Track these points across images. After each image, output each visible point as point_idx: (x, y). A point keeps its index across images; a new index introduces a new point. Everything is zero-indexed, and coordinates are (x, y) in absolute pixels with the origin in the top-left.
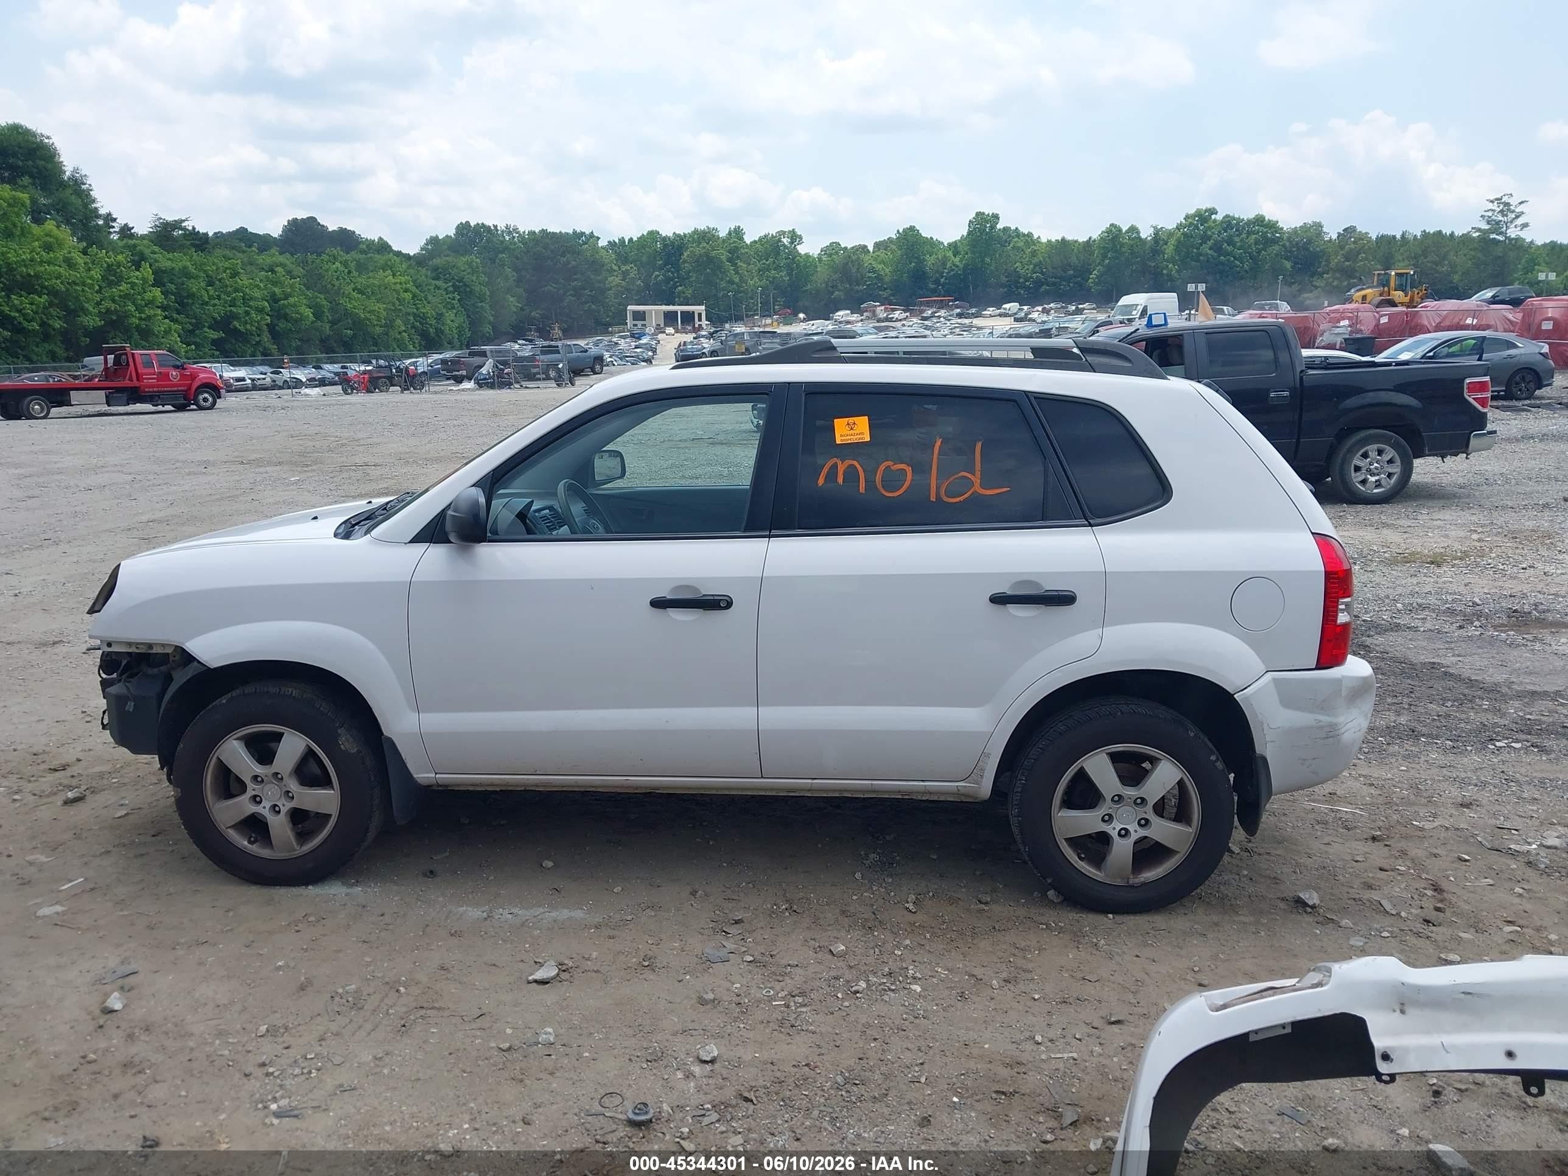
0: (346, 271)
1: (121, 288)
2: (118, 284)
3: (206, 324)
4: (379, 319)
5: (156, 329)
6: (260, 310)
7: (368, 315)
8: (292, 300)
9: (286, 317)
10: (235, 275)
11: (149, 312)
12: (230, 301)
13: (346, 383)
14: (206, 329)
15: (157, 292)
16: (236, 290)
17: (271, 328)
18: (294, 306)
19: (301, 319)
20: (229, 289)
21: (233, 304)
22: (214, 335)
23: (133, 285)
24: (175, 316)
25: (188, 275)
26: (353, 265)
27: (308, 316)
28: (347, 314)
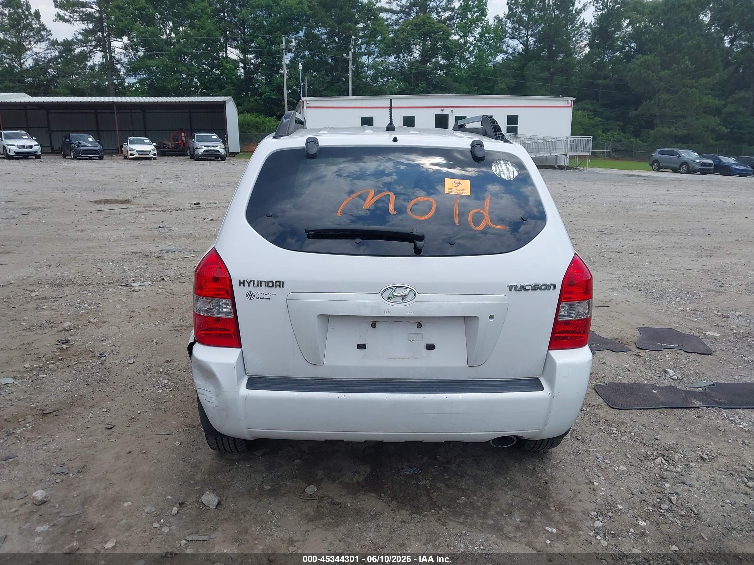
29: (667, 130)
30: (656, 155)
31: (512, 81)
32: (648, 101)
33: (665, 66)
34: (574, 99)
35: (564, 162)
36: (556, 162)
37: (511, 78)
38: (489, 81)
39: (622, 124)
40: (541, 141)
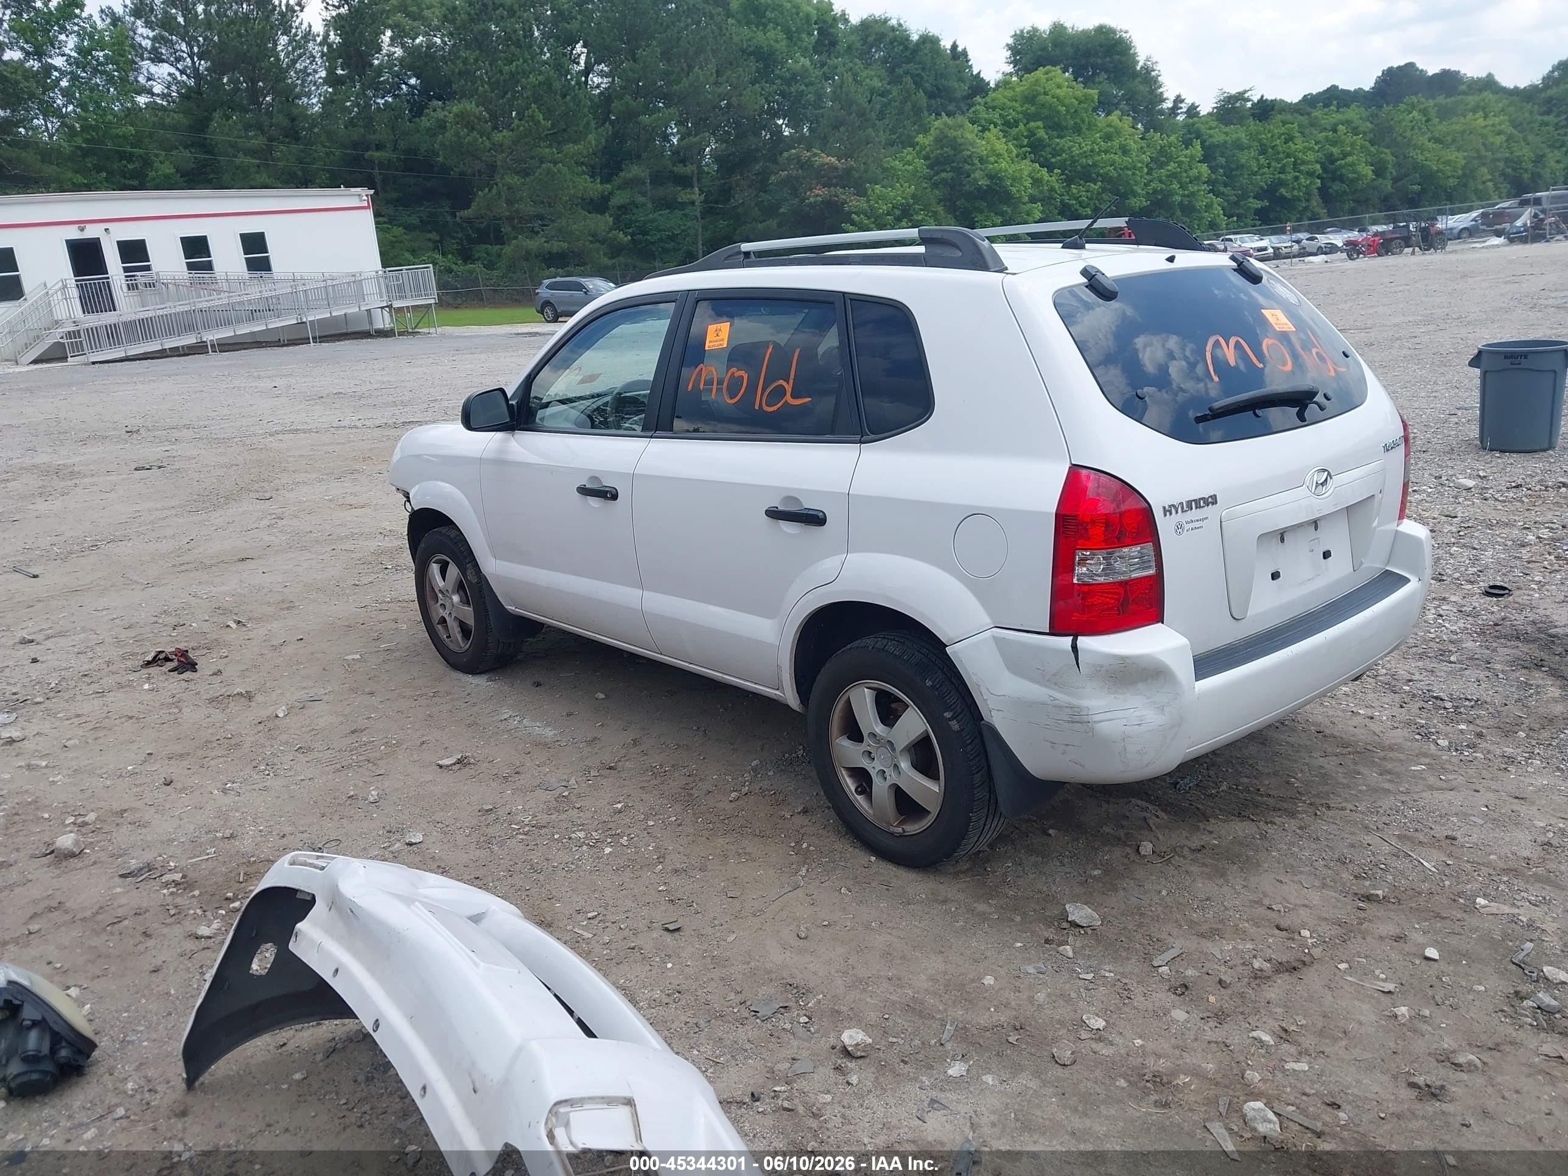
0: (1424, 119)
1: (1169, 168)
2: (1167, 164)
3: (1252, 194)
4: (1455, 170)
5: (1198, 205)
6: (1310, 174)
7: (1441, 167)
8: (1350, 159)
9: (1341, 179)
10: (1290, 139)
11: (1192, 188)
12: (1280, 168)
13: (1353, 250)
14: (1251, 200)
15: (1204, 168)
16: (1288, 156)
17: (1323, 192)
18: (1352, 164)
19: (1358, 179)
20: (1281, 156)
21: (1282, 171)
22: (1257, 204)
23: (1180, 164)
24: (1222, 189)
25: (1241, 147)
26: (1433, 112)
27: (1367, 174)
28: (1417, 167)
29: (533, 244)
30: (544, 292)
31: (186, 157)
32: (487, 190)
33: (497, 120)
34: (372, 192)
35: (383, 321)
36: (371, 323)
37: (183, 150)
38: (130, 158)
39: (438, 238)
40: (329, 283)
